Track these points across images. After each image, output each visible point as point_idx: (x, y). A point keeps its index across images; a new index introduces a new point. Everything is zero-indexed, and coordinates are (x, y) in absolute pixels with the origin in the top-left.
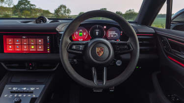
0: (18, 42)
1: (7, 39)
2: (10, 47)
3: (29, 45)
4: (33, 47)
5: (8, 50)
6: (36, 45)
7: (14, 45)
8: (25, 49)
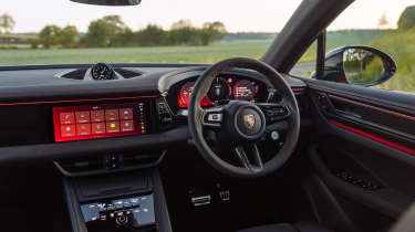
0: (84, 119)
1: (62, 114)
2: (68, 129)
3: (106, 122)
4: (113, 125)
5: (63, 135)
6: (120, 121)
7: (75, 124)
8: (99, 130)
